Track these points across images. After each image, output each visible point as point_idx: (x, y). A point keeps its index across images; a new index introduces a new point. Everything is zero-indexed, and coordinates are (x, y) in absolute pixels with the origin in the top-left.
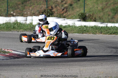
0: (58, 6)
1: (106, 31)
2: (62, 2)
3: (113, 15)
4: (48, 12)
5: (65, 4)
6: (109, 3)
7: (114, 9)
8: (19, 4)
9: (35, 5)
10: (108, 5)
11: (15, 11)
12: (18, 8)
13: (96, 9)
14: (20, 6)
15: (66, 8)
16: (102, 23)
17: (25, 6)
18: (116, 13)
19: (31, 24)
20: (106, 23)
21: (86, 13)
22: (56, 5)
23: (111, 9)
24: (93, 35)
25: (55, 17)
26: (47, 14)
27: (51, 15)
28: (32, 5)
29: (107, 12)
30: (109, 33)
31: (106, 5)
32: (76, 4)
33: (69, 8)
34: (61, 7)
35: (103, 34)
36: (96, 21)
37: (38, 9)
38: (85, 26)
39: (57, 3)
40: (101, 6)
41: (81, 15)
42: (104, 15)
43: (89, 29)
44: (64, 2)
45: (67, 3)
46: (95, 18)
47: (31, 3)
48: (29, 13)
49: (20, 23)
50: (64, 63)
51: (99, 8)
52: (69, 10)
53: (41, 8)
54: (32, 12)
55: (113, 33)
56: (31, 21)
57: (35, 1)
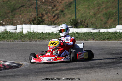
0: (48, 13)
1: (99, 37)
2: (53, 8)
3: (105, 20)
4: (38, 19)
5: (56, 10)
6: (101, 8)
7: (106, 14)
8: (9, 13)
9: (25, 13)
10: (100, 10)
11: (4, 20)
12: (8, 17)
14: (9, 15)
15: (58, 14)
16: (94, 29)
17: (15, 14)
18: (109, 18)
19: (21, 32)
20: (99, 29)
21: (77, 19)
22: (47, 12)
23: (103, 14)
24: (85, 41)
25: (45, 24)
26: (37, 22)
27: (41, 23)
28: (22, 13)
29: (100, 17)
30: (102, 39)
31: (98, 10)
32: (67, 9)
33: (61, 15)
34: (51, 14)
35: (96, 40)
36: (89, 27)
37: (28, 17)
38: (77, 33)
39: (48, 9)
40: (93, 11)
41: (73, 21)
42: (96, 20)
43: (81, 36)
44: (55, 9)
45: (58, 9)
46: (87, 24)
47: (21, 11)
48: (19, 21)
49: (10, 33)
50: (56, 72)
51: (91, 13)
52: (60, 16)
53: (31, 16)
54: (22, 20)
55: (106, 38)
56: (21, 30)
57: (25, 9)
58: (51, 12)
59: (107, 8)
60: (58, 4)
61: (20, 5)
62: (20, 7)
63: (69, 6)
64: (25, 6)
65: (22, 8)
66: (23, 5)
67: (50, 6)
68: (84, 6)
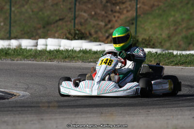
2: (106, 25)
3: (185, 46)
5: (111, 28)
6: (180, 28)
7: (186, 37)
8: (39, 29)
10: (178, 31)
12: (38, 34)
13: (159, 36)
17: (48, 30)
18: (190, 44)
21: (138, 36)
22: (97, 29)
23: (182, 38)
29: (176, 41)
30: (173, 63)
31: (175, 31)
39: (98, 26)
40: (167, 32)
42: (171, 46)
44: (109, 26)
45: (113, 27)
47: (57, 26)
55: (181, 62)
57: (64, 24)
58: (103, 31)
59: (188, 28)
60: (114, 19)
61: (57, 18)
62: (57, 21)
63: (131, 22)
64: (65, 20)
65: (60, 23)
66: (61, 18)
67: (102, 21)
68: (153, 24)
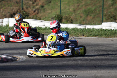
1: (88, 33)
2: (33, 3)
3: (85, 16)
4: (23, 14)
6: (81, 5)
9: (6, 7)
10: (80, 7)
15: (38, 9)
16: (80, 25)
18: (88, 15)
20: (85, 25)
21: (62, 15)
22: (27, 6)
23: (83, 11)
27: (26, 17)
28: (3, 7)
29: (79, 13)
30: (91, 35)
31: (78, 7)
32: (47, 5)
33: (41, 10)
34: (32, 8)
36: (73, 23)
37: (9, 10)
40: (73, 8)
41: (58, 16)
42: (76, 16)
45: (38, 5)
46: (72, 20)
47: (2, 4)
53: (12, 10)
54: (3, 13)
55: (96, 35)
56: (7, 23)
57: (6, 3)
59: (86, 5)
62: (1, 1)
63: (49, 1)
68: (64, 3)
